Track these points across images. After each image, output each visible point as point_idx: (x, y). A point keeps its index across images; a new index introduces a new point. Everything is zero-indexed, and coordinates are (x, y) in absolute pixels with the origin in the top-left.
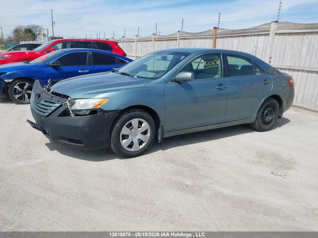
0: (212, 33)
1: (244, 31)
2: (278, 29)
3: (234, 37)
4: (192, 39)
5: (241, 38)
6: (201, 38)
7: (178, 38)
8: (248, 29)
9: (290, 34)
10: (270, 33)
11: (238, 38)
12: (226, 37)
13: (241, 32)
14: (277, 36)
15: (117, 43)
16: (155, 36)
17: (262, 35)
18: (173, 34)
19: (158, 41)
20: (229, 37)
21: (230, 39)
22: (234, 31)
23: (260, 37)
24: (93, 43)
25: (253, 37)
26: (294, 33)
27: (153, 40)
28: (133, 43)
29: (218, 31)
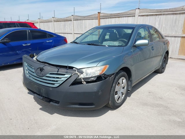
0: (97, 16)
1: (119, 14)
2: (140, 13)
3: (112, 18)
4: (83, 20)
5: (117, 19)
6: (89, 19)
7: (72, 20)
8: (121, 13)
9: (147, 15)
10: (136, 15)
11: (115, 19)
12: (107, 18)
13: (117, 15)
14: (139, 17)
15: (33, 24)
16: (55, 19)
17: (130, 16)
18: (68, 17)
19: (56, 21)
20: (108, 18)
21: (110, 19)
22: (112, 14)
23: (129, 18)
24: (16, 23)
25: (124, 18)
26: (150, 15)
27: (53, 21)
28: (37, 24)
29: (101, 15)
